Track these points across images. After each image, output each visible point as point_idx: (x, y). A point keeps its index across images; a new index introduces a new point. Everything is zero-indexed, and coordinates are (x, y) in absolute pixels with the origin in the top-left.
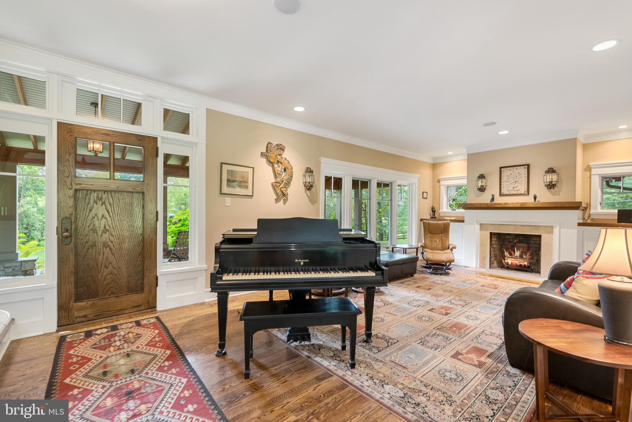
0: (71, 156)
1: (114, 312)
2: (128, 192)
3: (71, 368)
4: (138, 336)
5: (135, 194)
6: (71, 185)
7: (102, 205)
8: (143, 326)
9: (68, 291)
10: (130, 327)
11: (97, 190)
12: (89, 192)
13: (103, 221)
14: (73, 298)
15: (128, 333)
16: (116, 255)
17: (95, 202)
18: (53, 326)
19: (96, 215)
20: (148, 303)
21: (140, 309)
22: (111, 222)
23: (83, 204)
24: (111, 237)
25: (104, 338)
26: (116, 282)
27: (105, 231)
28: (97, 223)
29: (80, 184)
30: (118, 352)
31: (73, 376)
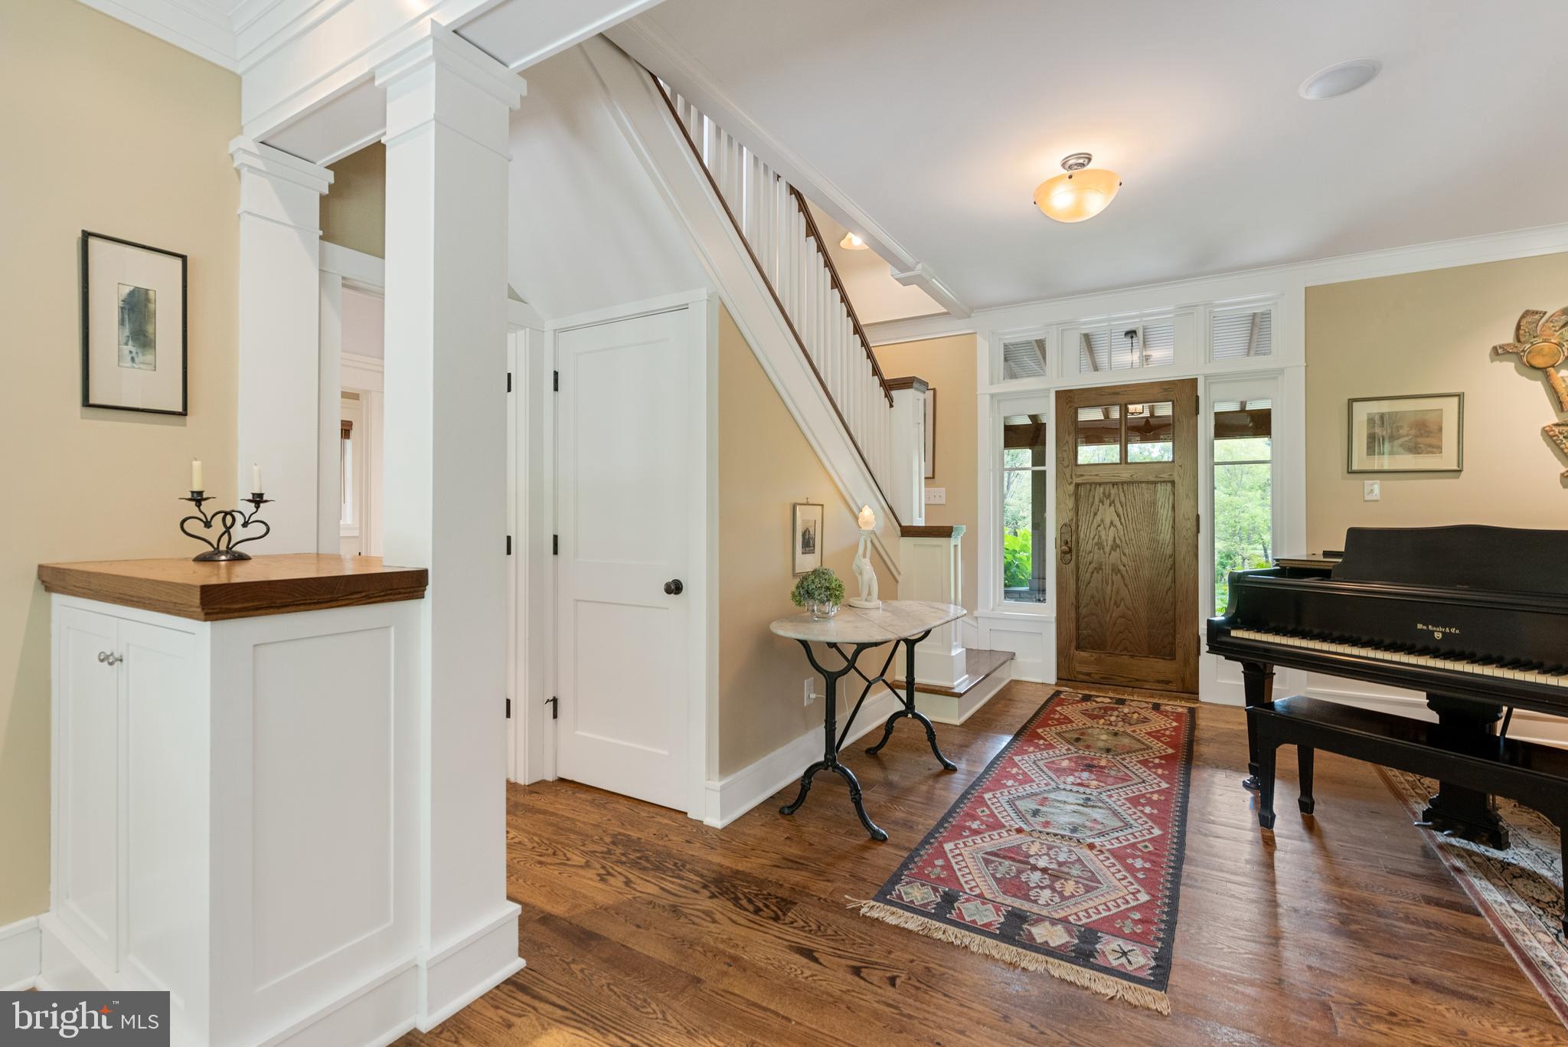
0: (1071, 436)
1: (1128, 680)
2: (1148, 482)
3: (1050, 722)
4: (1145, 720)
5: (1159, 484)
6: (1071, 477)
7: (1110, 506)
8: (1161, 713)
9: (1068, 631)
10: (1141, 707)
11: (1103, 483)
12: (1093, 486)
13: (1112, 532)
14: (1074, 644)
15: (1134, 713)
16: (1130, 587)
17: (1101, 501)
18: (1052, 679)
19: (1102, 521)
20: (1183, 680)
21: (1169, 687)
22: (1122, 533)
23: (1086, 506)
24: (1123, 557)
25: (1100, 708)
26: (1131, 633)
27: (1115, 547)
28: (1103, 533)
29: (1082, 475)
30: (1106, 727)
31: (1047, 729)
